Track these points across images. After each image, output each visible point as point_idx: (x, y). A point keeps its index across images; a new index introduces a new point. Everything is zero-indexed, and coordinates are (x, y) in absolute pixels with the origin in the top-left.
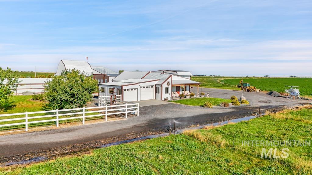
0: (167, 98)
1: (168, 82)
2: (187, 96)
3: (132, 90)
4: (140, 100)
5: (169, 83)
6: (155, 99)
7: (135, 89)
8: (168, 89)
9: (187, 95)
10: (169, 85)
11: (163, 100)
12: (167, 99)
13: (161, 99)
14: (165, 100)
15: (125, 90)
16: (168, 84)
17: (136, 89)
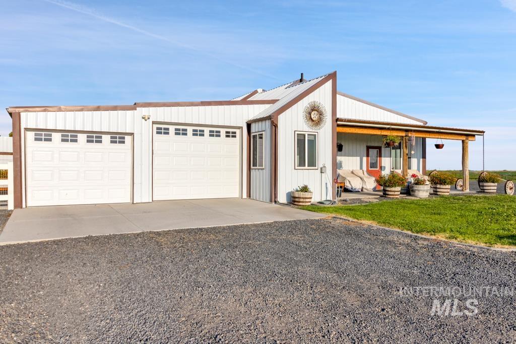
0: (305, 189)
1: (314, 108)
2: (416, 187)
3: (94, 137)
4: (147, 199)
5: (321, 114)
6: (249, 195)
7: (118, 138)
8: (312, 143)
9: (418, 182)
10: (318, 123)
11: (282, 198)
12: (302, 194)
13: (274, 198)
14: (293, 200)
15: (43, 135)
16: (314, 115)
17: (128, 139)
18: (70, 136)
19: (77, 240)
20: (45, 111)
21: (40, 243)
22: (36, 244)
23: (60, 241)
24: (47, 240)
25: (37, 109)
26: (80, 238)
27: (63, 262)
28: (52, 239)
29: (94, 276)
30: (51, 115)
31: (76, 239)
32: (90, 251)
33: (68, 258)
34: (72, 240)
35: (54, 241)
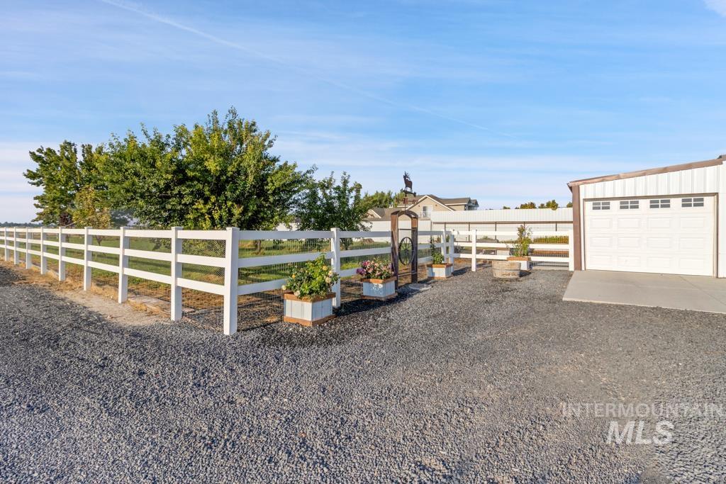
3: (660, 202)
17: (709, 200)
18: (630, 203)
19: (644, 309)
20: (602, 181)
21: (603, 304)
22: (599, 305)
23: (623, 306)
24: (609, 303)
25: (596, 180)
26: (646, 308)
27: (628, 328)
28: (615, 303)
29: (670, 351)
30: (609, 184)
31: (641, 307)
32: (660, 323)
33: (634, 326)
34: (637, 308)
35: (617, 306)
